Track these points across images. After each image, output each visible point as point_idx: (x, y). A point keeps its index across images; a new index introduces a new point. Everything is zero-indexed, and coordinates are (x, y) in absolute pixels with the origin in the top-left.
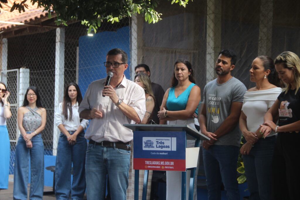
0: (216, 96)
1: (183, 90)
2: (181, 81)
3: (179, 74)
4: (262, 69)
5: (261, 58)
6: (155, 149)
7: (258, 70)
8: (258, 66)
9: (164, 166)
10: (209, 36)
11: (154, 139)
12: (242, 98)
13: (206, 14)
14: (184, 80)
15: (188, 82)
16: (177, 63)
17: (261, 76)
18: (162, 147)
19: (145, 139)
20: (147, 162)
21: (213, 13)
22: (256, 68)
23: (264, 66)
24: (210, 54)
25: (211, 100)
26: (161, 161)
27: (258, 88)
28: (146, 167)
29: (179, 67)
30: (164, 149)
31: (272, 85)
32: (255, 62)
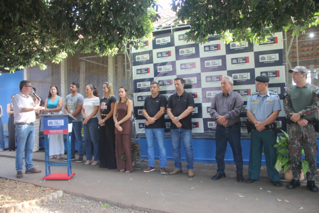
0: (72, 101)
1: (55, 99)
2: (54, 95)
3: (53, 91)
4: (90, 90)
5: (89, 86)
6: (54, 125)
7: (89, 90)
8: (89, 89)
9: (59, 132)
10: (62, 76)
11: (53, 121)
12: (83, 102)
13: (60, 67)
14: (55, 94)
15: (56, 95)
16: (51, 87)
17: (90, 93)
18: (57, 124)
19: (49, 121)
20: (50, 131)
21: (64, 66)
22: (88, 90)
23: (91, 88)
24: (63, 83)
25: (70, 103)
26: (57, 130)
27: (89, 98)
28: (50, 133)
29: (53, 88)
30: (58, 125)
31: (95, 97)
32: (87, 87)
